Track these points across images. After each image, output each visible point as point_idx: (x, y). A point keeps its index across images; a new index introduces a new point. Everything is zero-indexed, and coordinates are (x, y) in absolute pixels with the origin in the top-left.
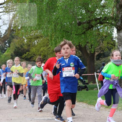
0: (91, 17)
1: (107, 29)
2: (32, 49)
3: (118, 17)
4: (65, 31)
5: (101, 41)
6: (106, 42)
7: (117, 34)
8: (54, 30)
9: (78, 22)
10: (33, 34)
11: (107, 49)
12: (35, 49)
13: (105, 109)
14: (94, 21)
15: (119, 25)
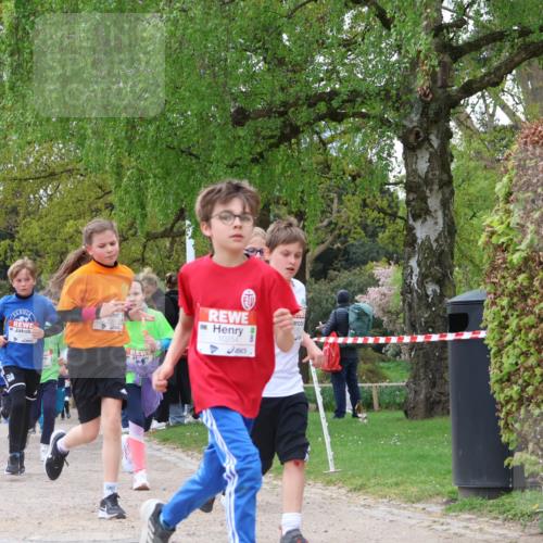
0: (291, 90)
1: (363, 142)
2: (25, 225)
3: (411, 91)
4: (174, 148)
5: (333, 195)
6: (358, 199)
7: (403, 166)
8: (126, 142)
9: (232, 110)
10: (31, 160)
11: (359, 230)
12: (42, 228)
13: (350, 495)
14: (305, 107)
15: (415, 124)
